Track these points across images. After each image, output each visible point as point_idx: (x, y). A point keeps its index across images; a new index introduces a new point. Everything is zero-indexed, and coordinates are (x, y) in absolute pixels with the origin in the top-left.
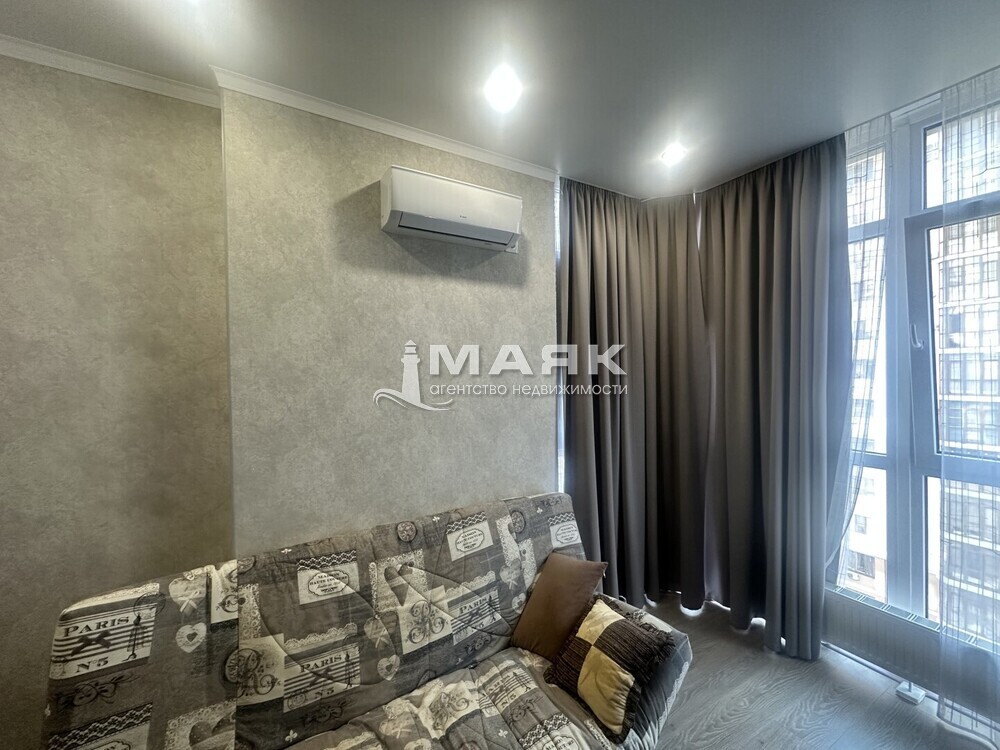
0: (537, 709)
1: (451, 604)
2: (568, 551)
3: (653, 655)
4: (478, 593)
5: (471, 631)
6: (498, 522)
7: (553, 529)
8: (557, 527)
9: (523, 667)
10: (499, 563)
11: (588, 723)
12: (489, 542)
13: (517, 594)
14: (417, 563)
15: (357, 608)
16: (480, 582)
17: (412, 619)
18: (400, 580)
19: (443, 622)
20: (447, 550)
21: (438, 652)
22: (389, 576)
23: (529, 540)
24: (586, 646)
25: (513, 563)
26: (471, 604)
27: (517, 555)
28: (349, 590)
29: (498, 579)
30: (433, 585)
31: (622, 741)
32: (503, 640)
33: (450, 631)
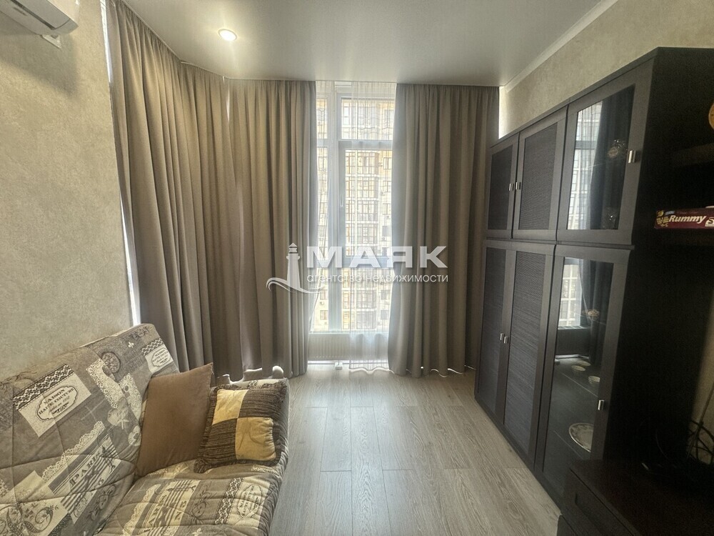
1: (54, 486)
4: (88, 452)
5: (90, 496)
6: (89, 370)
7: (148, 358)
8: (151, 354)
10: (106, 408)
11: (254, 468)
12: (85, 394)
13: (131, 430)
19: (49, 511)
20: (25, 428)
23: (129, 376)
25: (119, 403)
26: (81, 472)
27: (121, 394)
29: (108, 426)
30: (14, 481)
31: (279, 461)
32: (128, 480)
33: (65, 512)
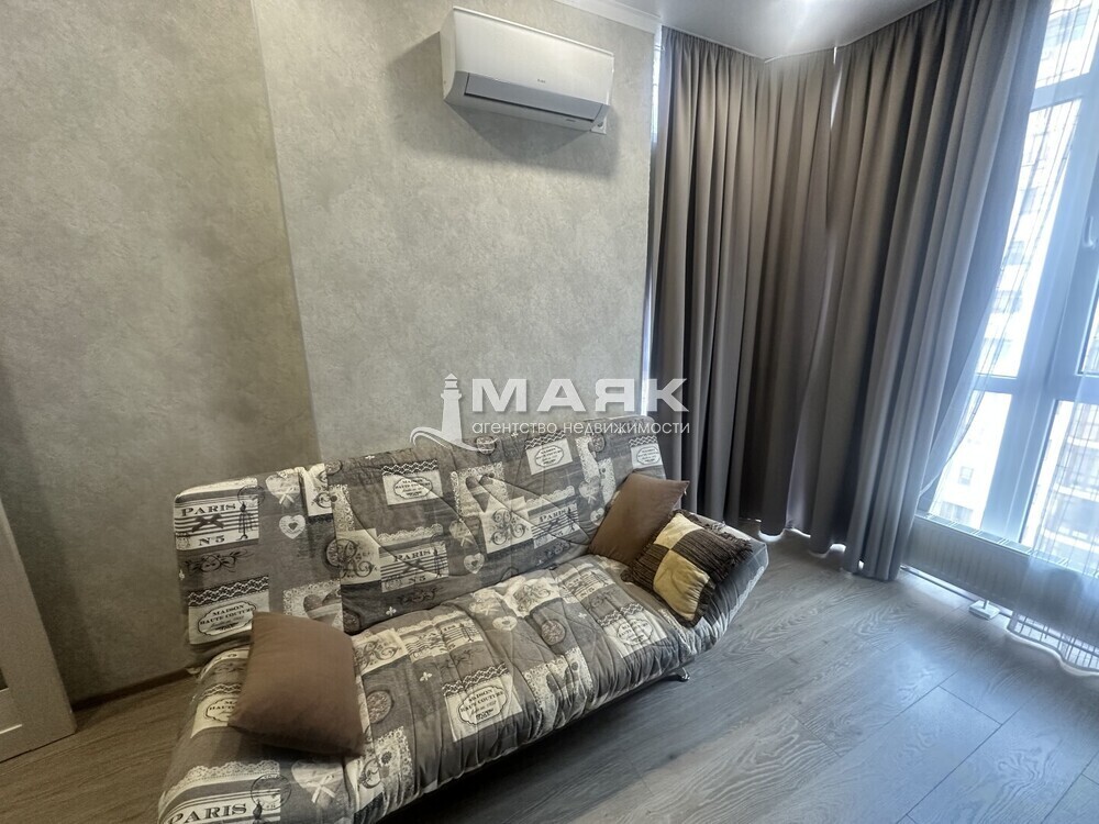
0: (614, 599)
1: (531, 513)
2: (649, 472)
3: (730, 558)
4: (557, 504)
5: (550, 538)
6: (577, 440)
7: (634, 451)
8: (638, 448)
9: (600, 568)
10: (579, 479)
11: (662, 611)
12: (568, 459)
13: (596, 507)
14: (497, 474)
15: (442, 511)
16: (560, 495)
17: (494, 524)
18: (481, 490)
19: (524, 528)
20: (526, 464)
21: (521, 554)
22: (470, 485)
23: (609, 460)
24: (663, 551)
25: (592, 480)
26: (550, 515)
27: (597, 473)
28: (433, 496)
29: (578, 494)
30: (513, 496)
31: (693, 626)
32: (581, 548)
33: (531, 537)
